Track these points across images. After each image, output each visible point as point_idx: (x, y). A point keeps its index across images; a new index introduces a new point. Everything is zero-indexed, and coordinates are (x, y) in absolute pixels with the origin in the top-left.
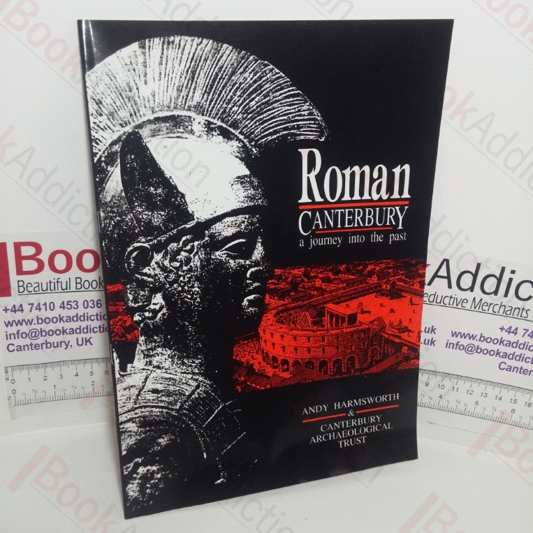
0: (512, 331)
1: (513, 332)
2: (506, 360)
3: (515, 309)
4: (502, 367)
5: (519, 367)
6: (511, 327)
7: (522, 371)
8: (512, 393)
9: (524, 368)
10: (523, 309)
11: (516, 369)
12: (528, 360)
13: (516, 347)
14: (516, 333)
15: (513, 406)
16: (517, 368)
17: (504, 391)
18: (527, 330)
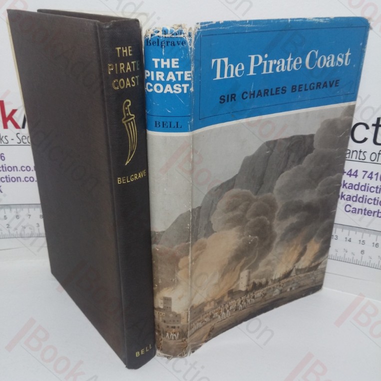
0: (352, 173)
1: (353, 175)
2: (350, 203)
3: (353, 152)
4: (347, 210)
5: (363, 209)
6: (351, 170)
7: (366, 212)
8: (359, 234)
9: (368, 209)
10: (360, 152)
11: (360, 211)
12: (370, 201)
13: (358, 189)
14: (356, 176)
15: (362, 247)
16: (362, 209)
17: (352, 233)
18: (366, 172)
